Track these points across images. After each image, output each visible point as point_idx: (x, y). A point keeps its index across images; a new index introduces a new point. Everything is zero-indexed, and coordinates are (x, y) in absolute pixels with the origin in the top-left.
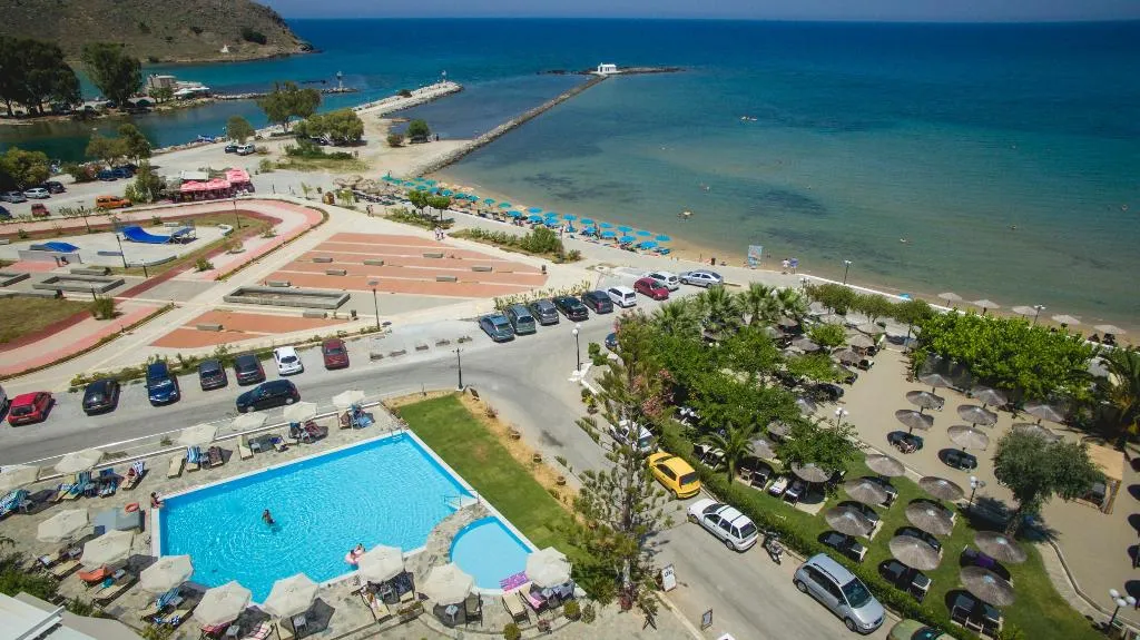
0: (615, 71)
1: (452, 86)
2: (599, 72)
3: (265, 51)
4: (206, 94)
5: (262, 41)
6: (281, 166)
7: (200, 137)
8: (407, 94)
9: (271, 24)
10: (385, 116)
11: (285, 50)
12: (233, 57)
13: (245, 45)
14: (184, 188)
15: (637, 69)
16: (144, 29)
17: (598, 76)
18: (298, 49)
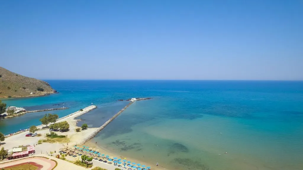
0: (136, 100)
1: (94, 107)
2: (132, 100)
3: (43, 93)
4: (24, 111)
5: (42, 90)
6: (44, 141)
7: (20, 130)
8: (82, 110)
9: (46, 86)
10: (75, 118)
11: (49, 93)
12: (34, 95)
13: (38, 92)
14: (14, 155)
15: (141, 99)
16: (9, 88)
17: (132, 101)
18: (53, 92)
